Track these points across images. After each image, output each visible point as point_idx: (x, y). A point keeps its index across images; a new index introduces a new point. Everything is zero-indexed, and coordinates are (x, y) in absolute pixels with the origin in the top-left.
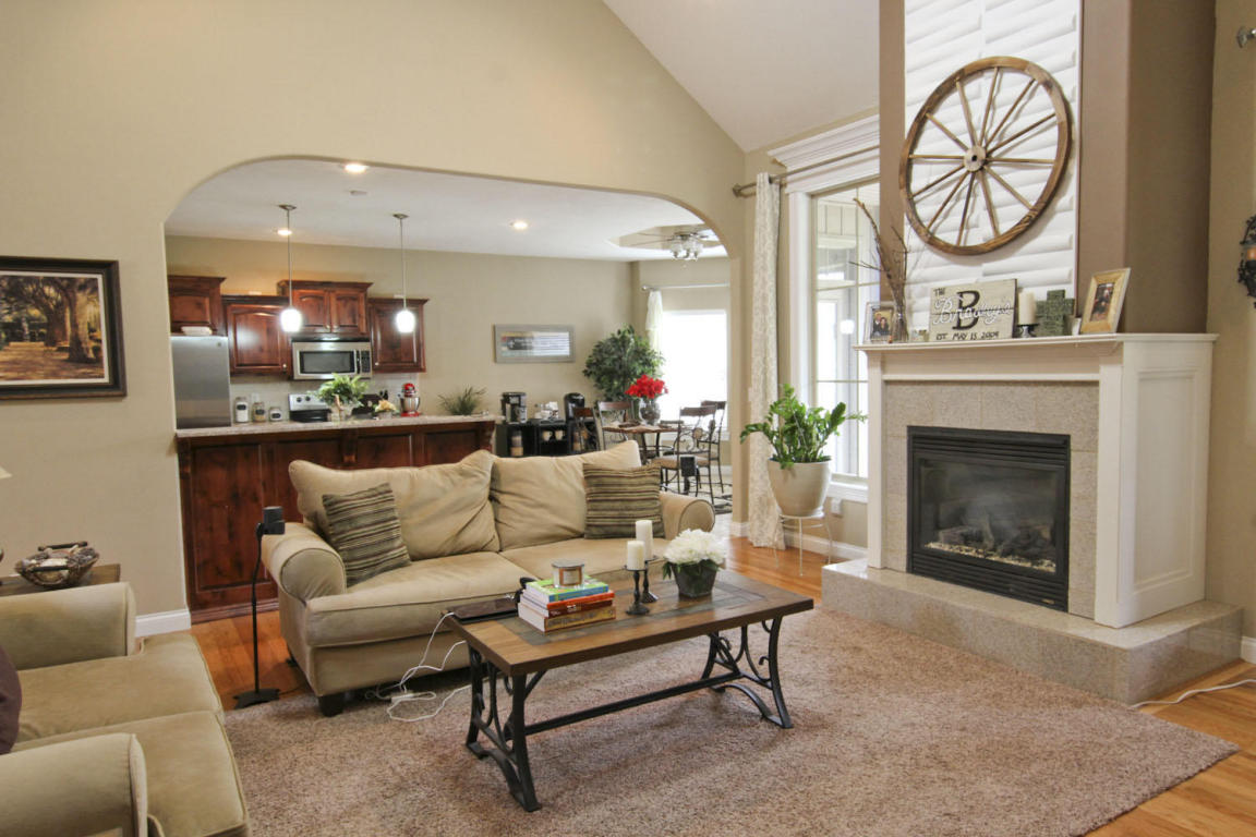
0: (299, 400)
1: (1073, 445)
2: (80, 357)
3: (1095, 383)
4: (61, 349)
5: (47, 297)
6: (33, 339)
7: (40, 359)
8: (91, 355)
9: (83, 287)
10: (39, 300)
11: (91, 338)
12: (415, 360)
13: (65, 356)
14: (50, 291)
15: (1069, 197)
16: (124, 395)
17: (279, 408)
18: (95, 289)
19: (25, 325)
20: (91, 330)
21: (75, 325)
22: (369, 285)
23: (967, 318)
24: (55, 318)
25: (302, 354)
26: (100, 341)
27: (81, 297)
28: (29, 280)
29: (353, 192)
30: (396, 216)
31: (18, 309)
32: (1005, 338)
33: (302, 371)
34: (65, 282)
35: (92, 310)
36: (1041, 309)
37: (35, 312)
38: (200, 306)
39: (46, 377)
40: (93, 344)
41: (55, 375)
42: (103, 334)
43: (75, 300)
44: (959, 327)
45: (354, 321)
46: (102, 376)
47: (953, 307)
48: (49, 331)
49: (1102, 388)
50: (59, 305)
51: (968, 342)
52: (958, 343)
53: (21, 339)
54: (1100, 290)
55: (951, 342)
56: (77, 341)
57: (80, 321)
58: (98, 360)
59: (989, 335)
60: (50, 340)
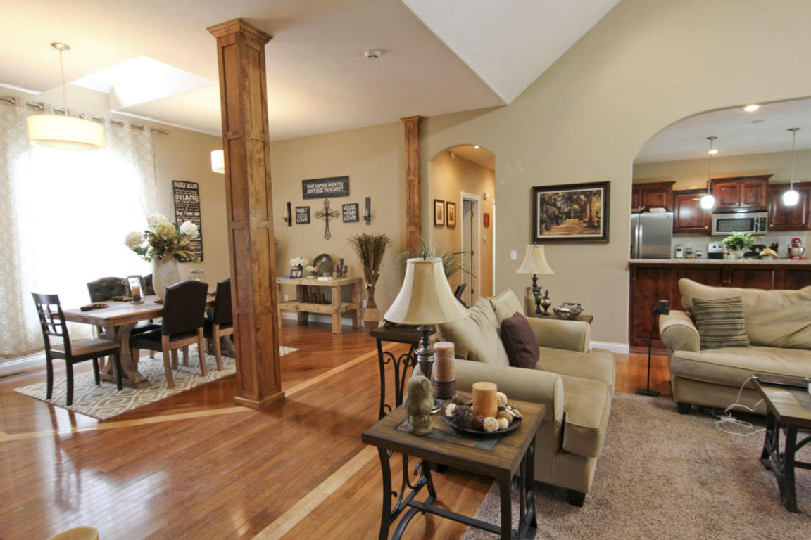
0: (714, 247)
2: (592, 226)
4: (585, 222)
5: (581, 200)
6: (574, 218)
7: (576, 227)
8: (596, 224)
9: (595, 194)
10: (578, 202)
11: (597, 217)
12: (804, 222)
13: (586, 225)
14: (582, 197)
16: (608, 242)
17: (701, 251)
18: (600, 194)
19: (572, 212)
20: (597, 213)
21: (591, 211)
22: (771, 176)
24: (583, 209)
25: (718, 221)
26: (600, 218)
27: (594, 199)
28: (575, 193)
29: (754, 122)
30: (791, 130)
31: (570, 206)
33: (717, 230)
34: (588, 193)
35: (598, 204)
37: (576, 207)
38: (661, 197)
39: (578, 234)
40: (597, 219)
41: (581, 233)
42: (601, 215)
43: (591, 200)
45: (757, 199)
46: (599, 234)
48: (580, 215)
50: (586, 203)
53: (570, 218)
56: (591, 218)
57: (593, 209)
58: (599, 226)
60: (581, 218)
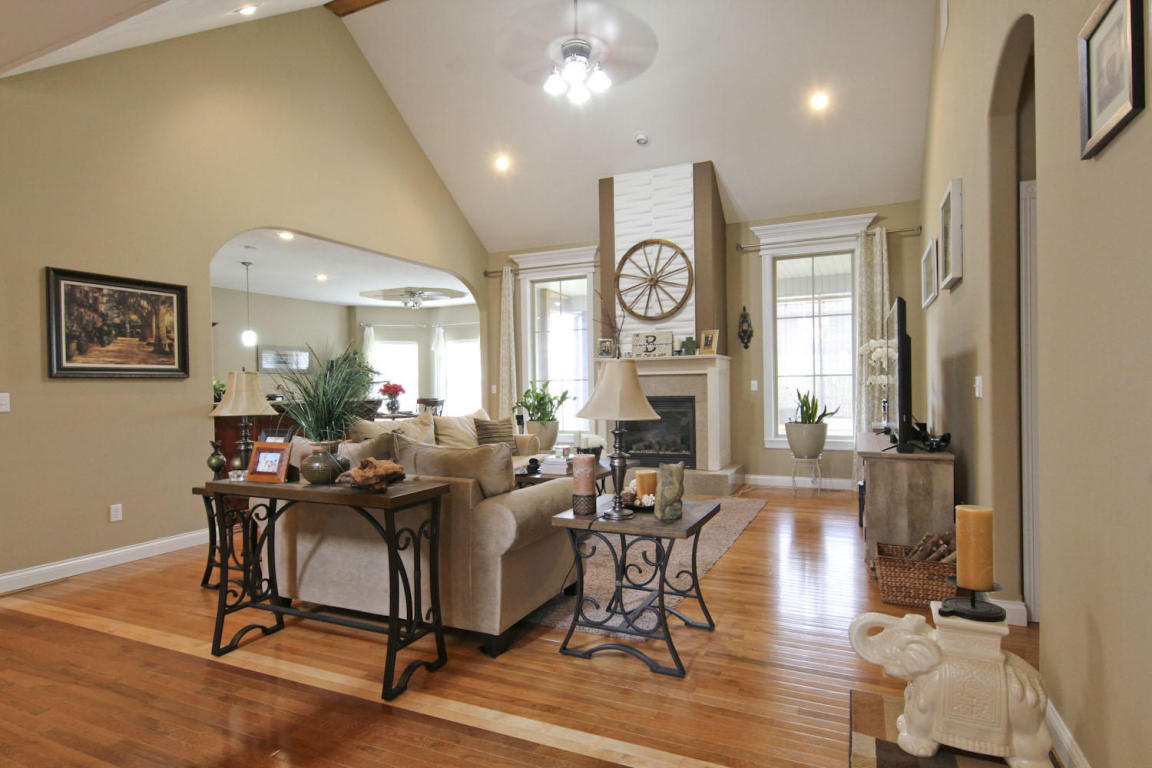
1: (697, 399)
2: (161, 351)
3: (705, 375)
4: (149, 344)
5: (143, 307)
6: (132, 336)
7: (135, 350)
8: (167, 349)
9: (164, 303)
10: (137, 309)
11: (168, 337)
13: (151, 349)
14: (144, 303)
15: (692, 300)
16: (188, 376)
18: (172, 304)
19: (128, 326)
20: (168, 332)
21: (158, 327)
23: (650, 347)
24: (146, 322)
26: (173, 340)
27: (163, 309)
28: (132, 295)
30: (243, 263)
31: (124, 314)
32: (669, 356)
34: (153, 298)
35: (170, 318)
36: (684, 344)
37: (134, 317)
39: (139, 363)
40: (168, 341)
41: (146, 362)
42: (175, 335)
43: (159, 310)
44: (647, 351)
46: (173, 364)
47: (644, 342)
48: (142, 331)
49: (709, 376)
50: (149, 314)
51: (651, 358)
52: (646, 358)
53: (124, 335)
54: (707, 338)
55: (643, 357)
56: (159, 339)
57: (161, 325)
58: (171, 353)
59: (662, 355)
60: (143, 338)
